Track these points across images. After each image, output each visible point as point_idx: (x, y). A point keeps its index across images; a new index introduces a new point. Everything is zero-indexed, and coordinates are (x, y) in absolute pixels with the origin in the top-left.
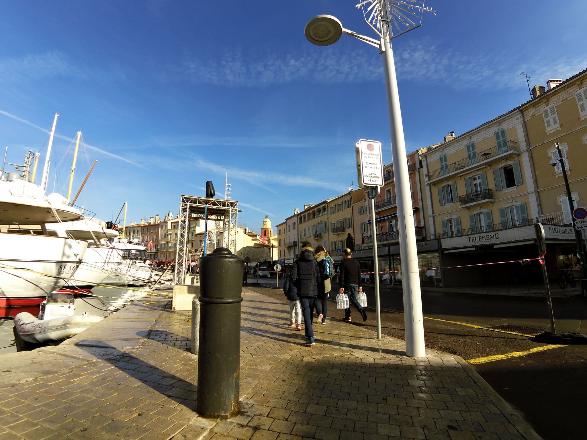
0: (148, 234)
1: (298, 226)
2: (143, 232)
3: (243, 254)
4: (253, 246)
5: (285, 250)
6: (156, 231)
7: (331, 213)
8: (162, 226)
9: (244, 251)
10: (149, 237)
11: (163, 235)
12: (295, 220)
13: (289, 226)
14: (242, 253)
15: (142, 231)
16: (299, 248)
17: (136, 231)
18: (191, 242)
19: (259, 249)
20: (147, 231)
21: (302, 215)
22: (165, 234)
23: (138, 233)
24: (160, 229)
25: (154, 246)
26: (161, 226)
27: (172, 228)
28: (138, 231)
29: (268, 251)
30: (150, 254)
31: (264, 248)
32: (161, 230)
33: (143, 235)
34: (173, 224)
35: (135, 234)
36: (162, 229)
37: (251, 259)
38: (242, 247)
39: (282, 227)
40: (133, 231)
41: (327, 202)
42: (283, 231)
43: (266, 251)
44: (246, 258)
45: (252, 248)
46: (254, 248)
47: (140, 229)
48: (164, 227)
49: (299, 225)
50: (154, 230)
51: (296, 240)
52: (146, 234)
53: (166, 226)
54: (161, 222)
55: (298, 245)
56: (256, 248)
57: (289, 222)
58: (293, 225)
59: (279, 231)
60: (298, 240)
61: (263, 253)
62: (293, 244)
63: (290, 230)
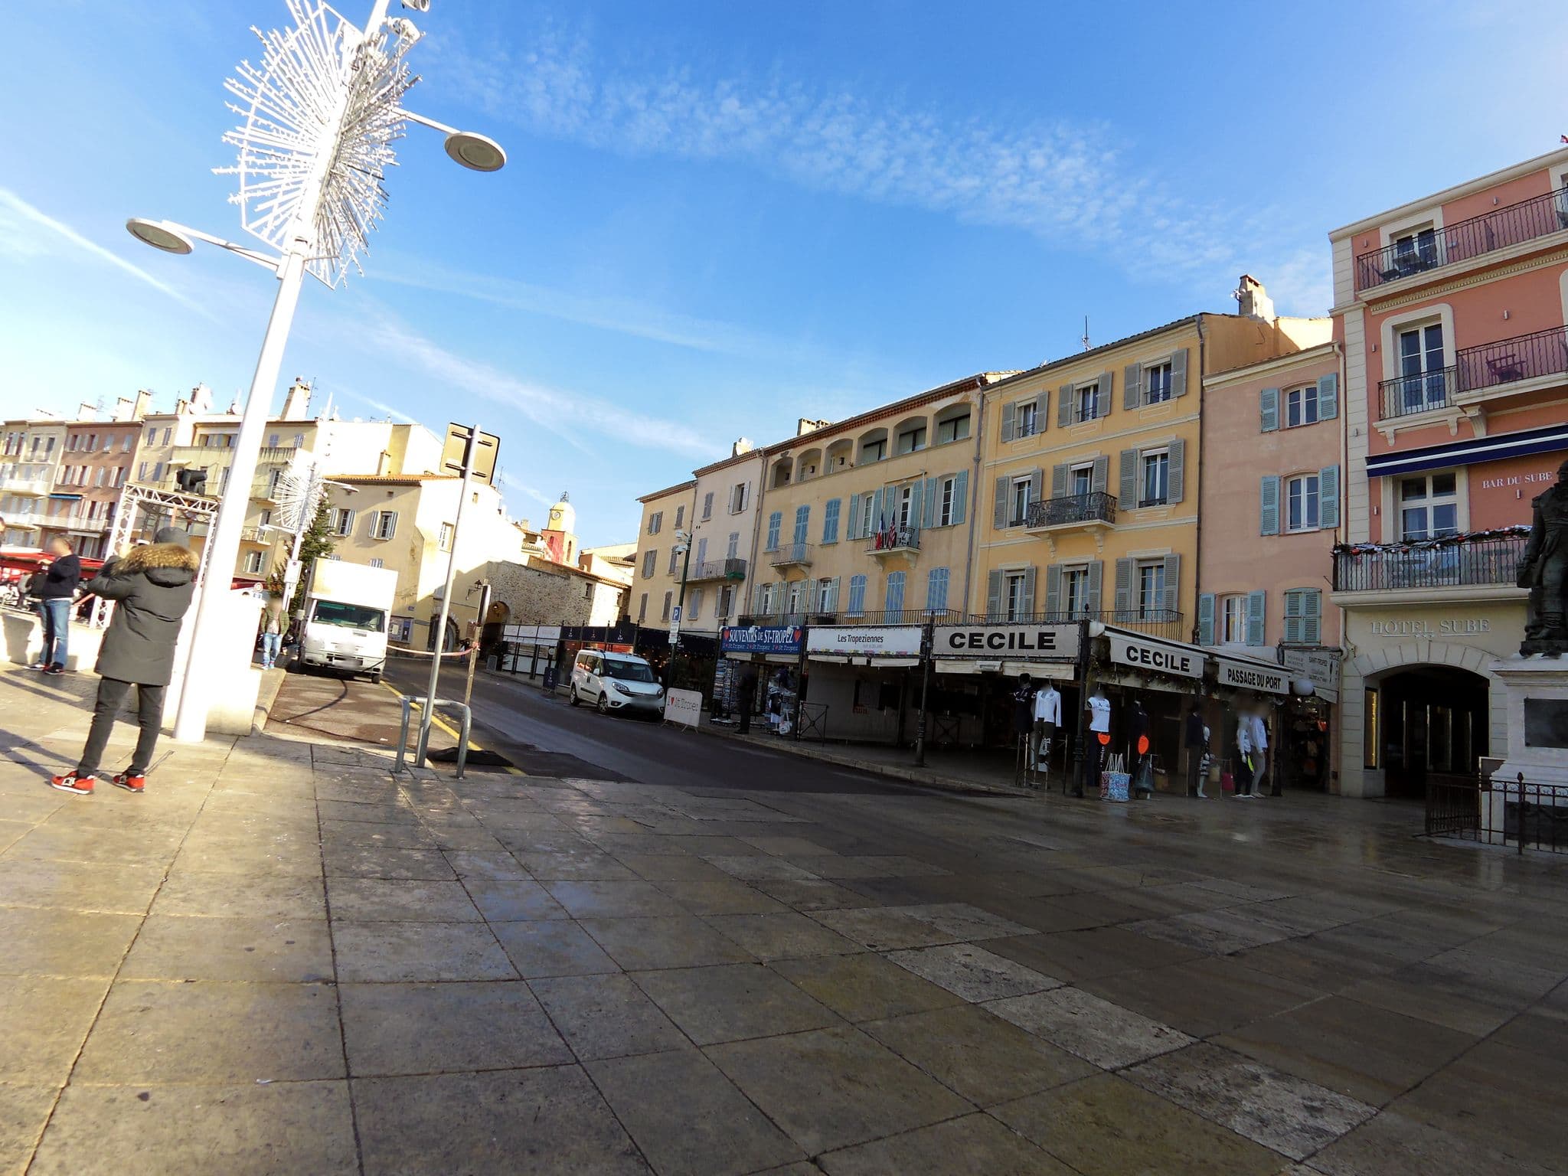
0: (88, 457)
1: (761, 497)
2: (72, 447)
4: (525, 564)
5: (669, 596)
6: (125, 447)
7: (1005, 435)
8: (153, 431)
9: (488, 578)
10: (89, 469)
11: (150, 469)
12: (752, 474)
13: (709, 498)
14: (478, 583)
15: (69, 442)
16: (756, 592)
17: (44, 442)
18: (265, 510)
19: (549, 580)
20: (89, 447)
21: (794, 454)
22: (159, 466)
23: (49, 448)
24: (142, 442)
25: (106, 507)
26: (146, 430)
27: (196, 444)
28: (52, 440)
29: (584, 594)
30: (84, 538)
31: (568, 578)
32: (145, 448)
33: (70, 460)
34: (201, 431)
35: (37, 453)
36: (150, 443)
37: (512, 611)
38: (483, 562)
39: (668, 507)
40: (32, 441)
41: (983, 381)
42: (669, 518)
43: (574, 590)
44: (495, 605)
45: (523, 571)
46: (530, 573)
47: (61, 435)
48: (159, 436)
49: (767, 497)
50: (118, 441)
51: (743, 553)
52: (80, 455)
53: (168, 432)
54: (148, 418)
55: (752, 580)
56: (538, 573)
57: (707, 484)
58: (734, 490)
59: (652, 517)
60: (754, 555)
61: (563, 598)
62: (722, 573)
63: (709, 515)
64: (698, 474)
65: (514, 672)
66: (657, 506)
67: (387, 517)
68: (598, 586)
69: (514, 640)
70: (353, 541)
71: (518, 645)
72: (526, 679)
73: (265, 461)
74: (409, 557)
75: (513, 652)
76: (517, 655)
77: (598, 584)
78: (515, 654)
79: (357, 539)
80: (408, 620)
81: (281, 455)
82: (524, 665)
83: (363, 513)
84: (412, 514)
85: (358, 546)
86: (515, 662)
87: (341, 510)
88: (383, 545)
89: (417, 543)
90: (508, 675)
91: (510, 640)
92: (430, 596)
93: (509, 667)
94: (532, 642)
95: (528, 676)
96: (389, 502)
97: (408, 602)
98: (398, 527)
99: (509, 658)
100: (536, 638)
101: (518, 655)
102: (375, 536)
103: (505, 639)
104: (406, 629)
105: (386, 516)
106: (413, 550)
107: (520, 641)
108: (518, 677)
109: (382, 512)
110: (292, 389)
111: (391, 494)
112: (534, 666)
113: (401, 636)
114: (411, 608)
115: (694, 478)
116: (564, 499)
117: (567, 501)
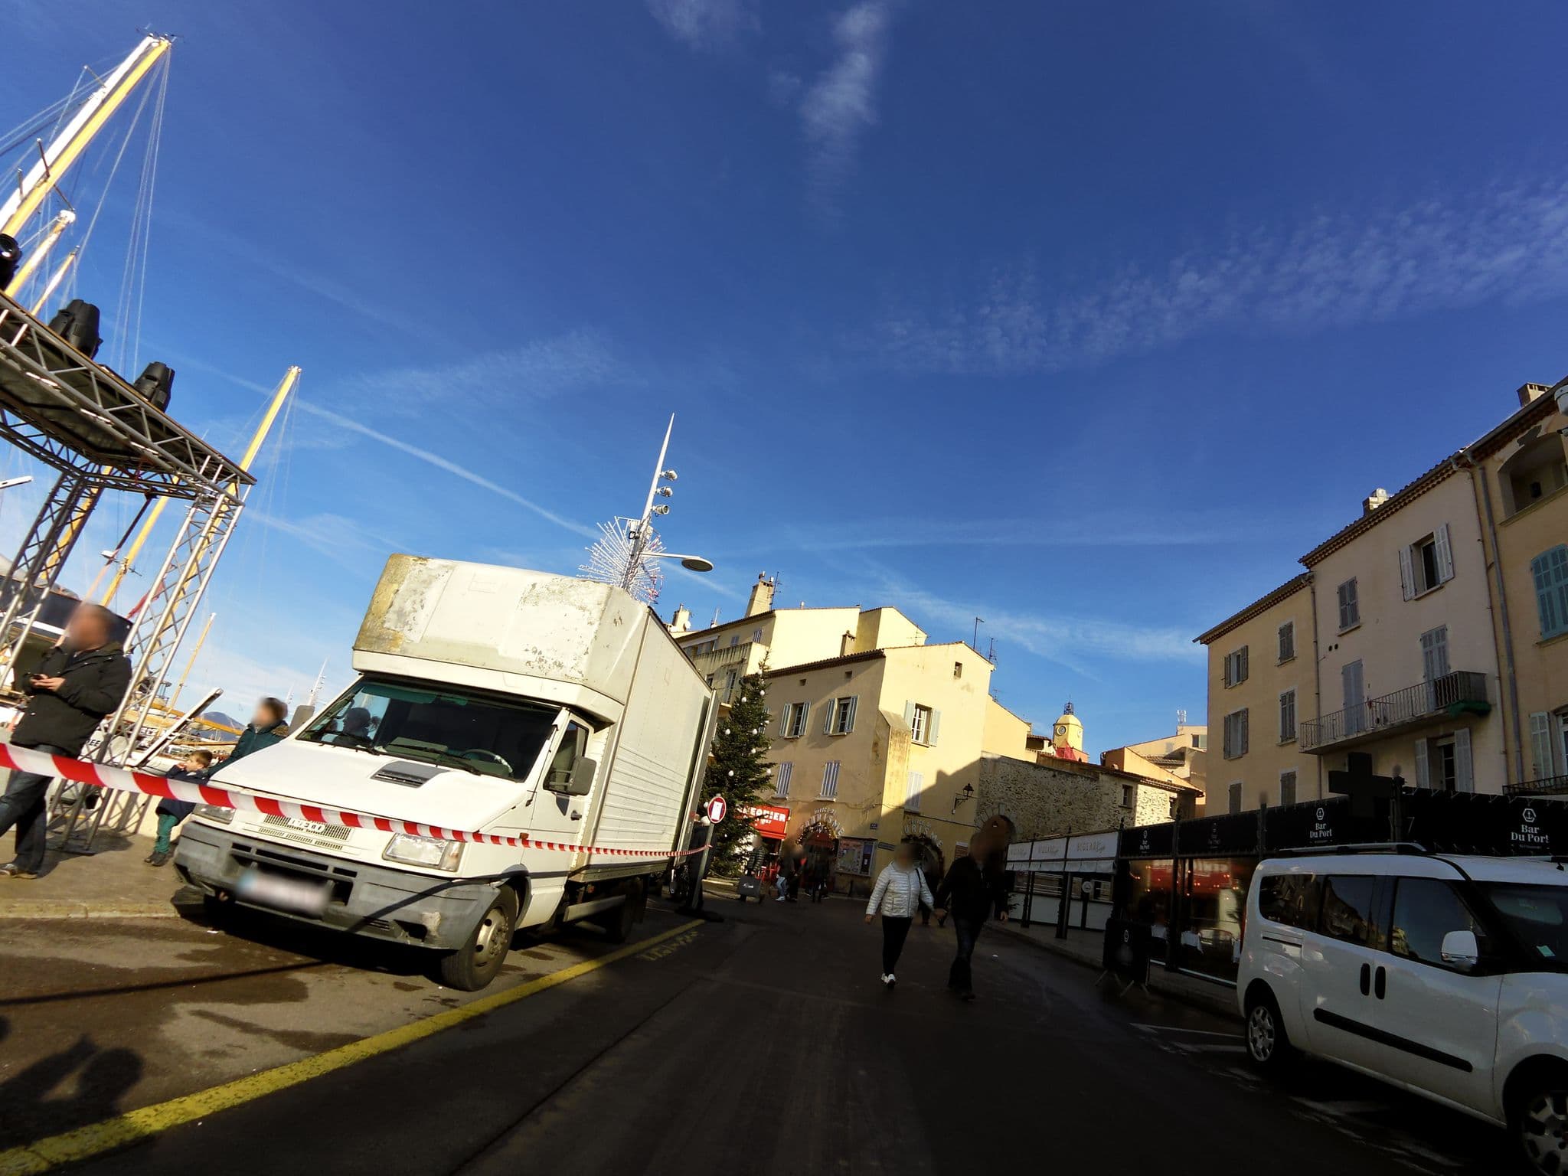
1: (1489, 539)
3: (975, 794)
4: (1034, 761)
5: (1288, 780)
9: (982, 783)
13: (1346, 592)
14: (969, 788)
19: (1069, 783)
29: (1121, 802)
31: (1096, 779)
37: (1018, 830)
38: (974, 758)
42: (1265, 652)
43: (1105, 798)
44: (993, 822)
45: (1032, 772)
46: (1039, 773)
49: (1507, 536)
55: (1515, 704)
56: (1052, 773)
57: (1332, 573)
58: (1407, 560)
59: (1228, 660)
60: (1507, 652)
61: (1090, 808)
62: (1424, 706)
63: (1355, 617)
64: (1309, 561)
65: (1026, 922)
66: (1231, 643)
67: (846, 706)
68: (1141, 789)
69: (1024, 868)
70: (806, 741)
71: (1032, 876)
72: (1048, 937)
73: (724, 663)
74: (871, 754)
75: (1023, 888)
76: (1029, 894)
77: (1140, 786)
78: (1026, 893)
79: (811, 739)
80: (868, 843)
81: (737, 653)
82: (1045, 910)
83: (818, 705)
84: (875, 695)
85: (813, 747)
86: (1027, 906)
87: (795, 706)
88: (840, 741)
89: (881, 733)
90: (1016, 928)
91: (1017, 868)
92: (900, 808)
93: (1018, 913)
94: (1057, 867)
95: (1054, 931)
96: (847, 685)
97: (869, 818)
98: (858, 716)
99: (1018, 899)
100: (1065, 860)
101: (1032, 894)
102: (831, 732)
103: (1009, 867)
104: (867, 856)
105: (844, 704)
106: (876, 744)
107: (1034, 868)
108: (1032, 933)
109: (839, 700)
110: (755, 588)
111: (849, 674)
112: (1063, 912)
113: (859, 868)
114: (873, 826)
115: (1305, 570)
116: (1068, 711)
117: (1072, 713)
